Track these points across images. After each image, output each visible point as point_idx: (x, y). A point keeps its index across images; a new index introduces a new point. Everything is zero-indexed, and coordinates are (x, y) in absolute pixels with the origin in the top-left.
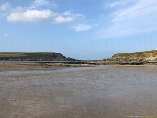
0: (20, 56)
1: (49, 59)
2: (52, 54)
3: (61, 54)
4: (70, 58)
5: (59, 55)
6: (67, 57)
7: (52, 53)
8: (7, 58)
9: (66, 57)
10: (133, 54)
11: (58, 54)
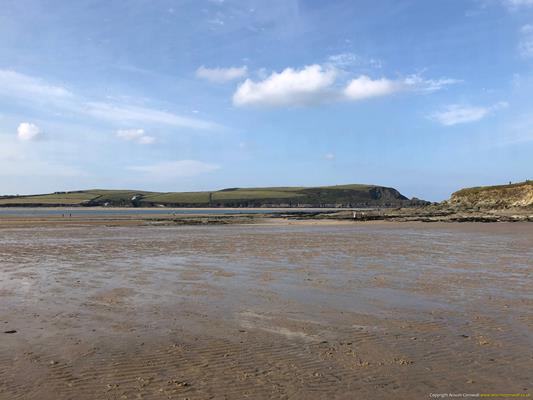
0: (288, 195)
1: (359, 201)
2: (367, 191)
3: (392, 191)
4: (419, 201)
5: (387, 191)
6: (410, 198)
7: (368, 187)
8: (257, 203)
9: (406, 199)
10: (488, 189)
11: (384, 188)
